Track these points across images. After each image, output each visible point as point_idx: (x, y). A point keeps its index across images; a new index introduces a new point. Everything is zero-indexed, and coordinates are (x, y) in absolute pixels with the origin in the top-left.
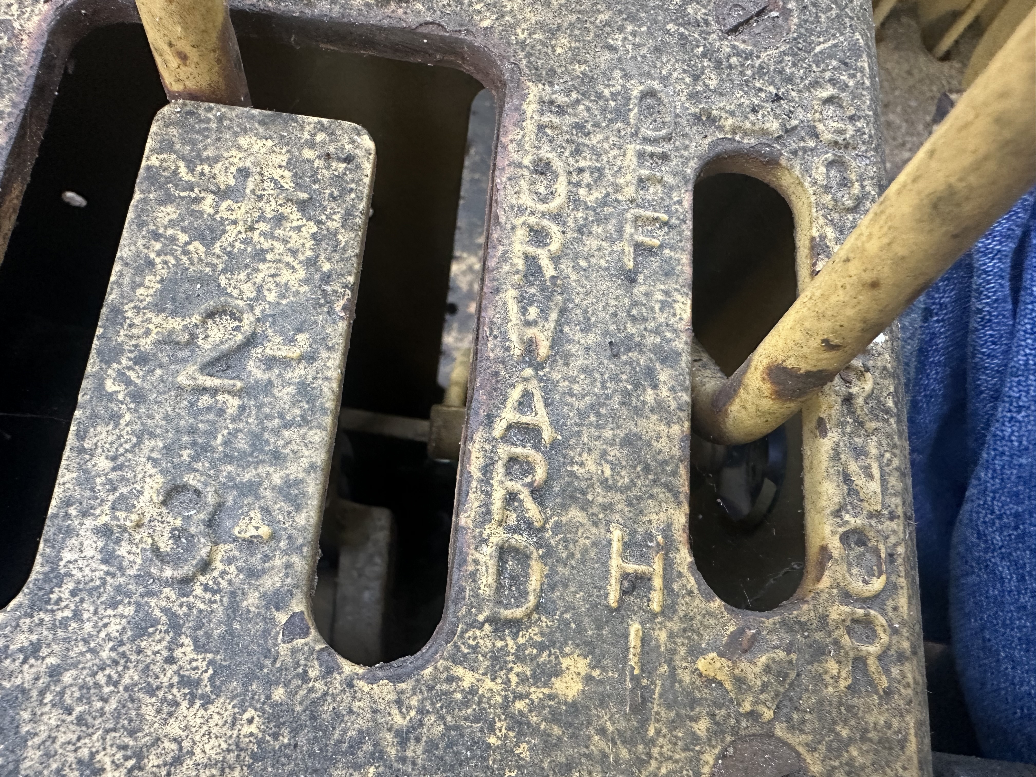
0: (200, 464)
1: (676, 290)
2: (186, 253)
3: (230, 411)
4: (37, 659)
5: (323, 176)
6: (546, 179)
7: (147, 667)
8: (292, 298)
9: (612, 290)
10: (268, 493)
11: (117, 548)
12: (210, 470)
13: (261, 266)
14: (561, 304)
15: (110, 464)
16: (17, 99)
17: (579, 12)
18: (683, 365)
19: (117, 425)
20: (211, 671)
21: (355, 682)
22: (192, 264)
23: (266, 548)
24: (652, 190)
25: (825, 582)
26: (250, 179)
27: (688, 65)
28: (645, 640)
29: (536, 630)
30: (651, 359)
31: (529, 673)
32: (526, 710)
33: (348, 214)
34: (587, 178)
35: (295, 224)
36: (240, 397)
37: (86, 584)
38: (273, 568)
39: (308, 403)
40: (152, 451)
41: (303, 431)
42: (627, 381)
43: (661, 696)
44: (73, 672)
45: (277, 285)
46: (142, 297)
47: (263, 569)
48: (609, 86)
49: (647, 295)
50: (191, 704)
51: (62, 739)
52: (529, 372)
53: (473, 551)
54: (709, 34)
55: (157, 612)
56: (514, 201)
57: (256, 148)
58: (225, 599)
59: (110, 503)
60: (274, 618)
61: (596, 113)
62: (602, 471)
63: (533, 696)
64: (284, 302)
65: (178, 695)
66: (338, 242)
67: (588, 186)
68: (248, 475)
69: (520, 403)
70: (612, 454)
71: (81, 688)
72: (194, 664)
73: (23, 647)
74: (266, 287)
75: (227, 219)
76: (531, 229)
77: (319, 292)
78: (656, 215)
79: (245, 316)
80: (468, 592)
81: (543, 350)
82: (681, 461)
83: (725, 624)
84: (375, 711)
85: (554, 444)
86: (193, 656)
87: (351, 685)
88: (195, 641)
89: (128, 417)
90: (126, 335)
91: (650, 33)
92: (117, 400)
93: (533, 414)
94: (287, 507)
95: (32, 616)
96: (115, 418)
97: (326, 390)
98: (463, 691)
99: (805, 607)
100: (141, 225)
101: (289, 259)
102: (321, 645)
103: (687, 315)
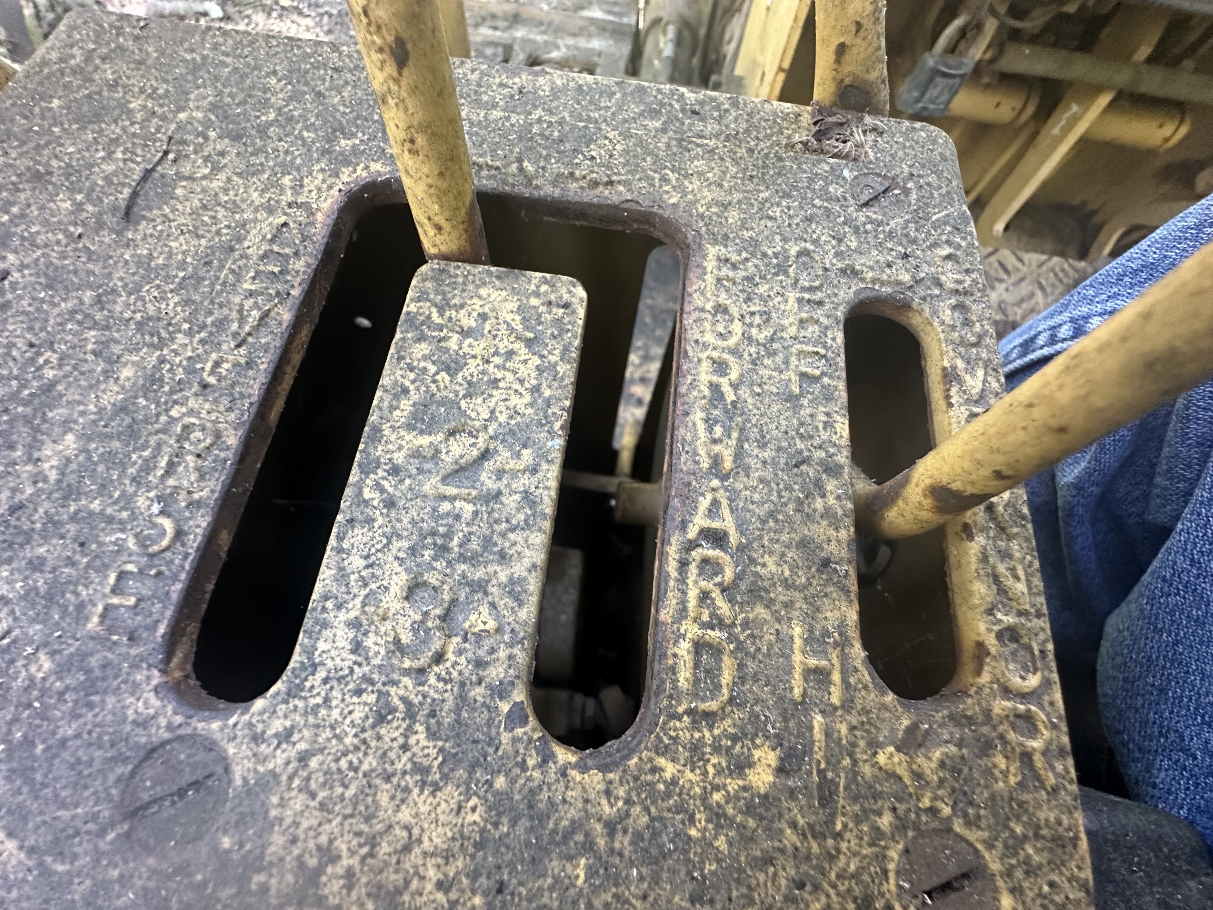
0: (439, 563)
1: (836, 412)
2: (434, 381)
3: (465, 516)
4: (289, 744)
5: (546, 319)
7: (385, 754)
8: (519, 419)
9: (782, 412)
10: (495, 590)
11: (365, 639)
12: (446, 568)
13: (495, 392)
14: (741, 424)
15: (362, 563)
17: (745, 192)
18: (847, 476)
19: (371, 528)
20: (440, 759)
21: (568, 771)
22: (439, 390)
23: (492, 641)
24: (810, 329)
25: (985, 678)
26: (488, 322)
27: (833, 231)
28: (829, 733)
29: (730, 722)
30: (818, 472)
31: (724, 764)
32: (723, 802)
33: (566, 350)
34: (757, 320)
35: (523, 358)
36: (474, 504)
37: (336, 672)
38: (498, 660)
39: (530, 509)
40: (399, 550)
41: (526, 534)
42: (799, 491)
43: (845, 788)
44: (320, 757)
45: (507, 408)
46: (397, 418)
47: (489, 660)
48: (771, 247)
49: (812, 416)
50: (422, 791)
51: (305, 824)
52: (715, 483)
53: (672, 645)
54: (848, 207)
55: (396, 700)
56: (699, 339)
57: (492, 297)
58: (455, 689)
59: (361, 598)
60: (497, 708)
61: (762, 268)
62: (782, 572)
63: (730, 788)
64: (513, 422)
65: (410, 782)
66: (557, 373)
67: (759, 326)
68: (479, 574)
69: (710, 511)
70: (790, 556)
71: (325, 773)
72: (426, 751)
73: (277, 732)
74: (498, 409)
75: (468, 354)
76: (714, 361)
77: (542, 414)
78: (816, 350)
79: (480, 434)
80: (668, 684)
81: (728, 464)
82: (850, 562)
83: (898, 718)
84: (586, 801)
85: (740, 547)
86: (426, 743)
87: (564, 774)
88: (428, 729)
90: (383, 450)
91: (801, 207)
92: (372, 506)
93: (721, 520)
94: (511, 603)
95: (288, 703)
96: (370, 521)
97: (546, 498)
98: (665, 782)
99: (969, 701)
100: (400, 358)
101: (517, 386)
102: (539, 733)
103: (846, 433)
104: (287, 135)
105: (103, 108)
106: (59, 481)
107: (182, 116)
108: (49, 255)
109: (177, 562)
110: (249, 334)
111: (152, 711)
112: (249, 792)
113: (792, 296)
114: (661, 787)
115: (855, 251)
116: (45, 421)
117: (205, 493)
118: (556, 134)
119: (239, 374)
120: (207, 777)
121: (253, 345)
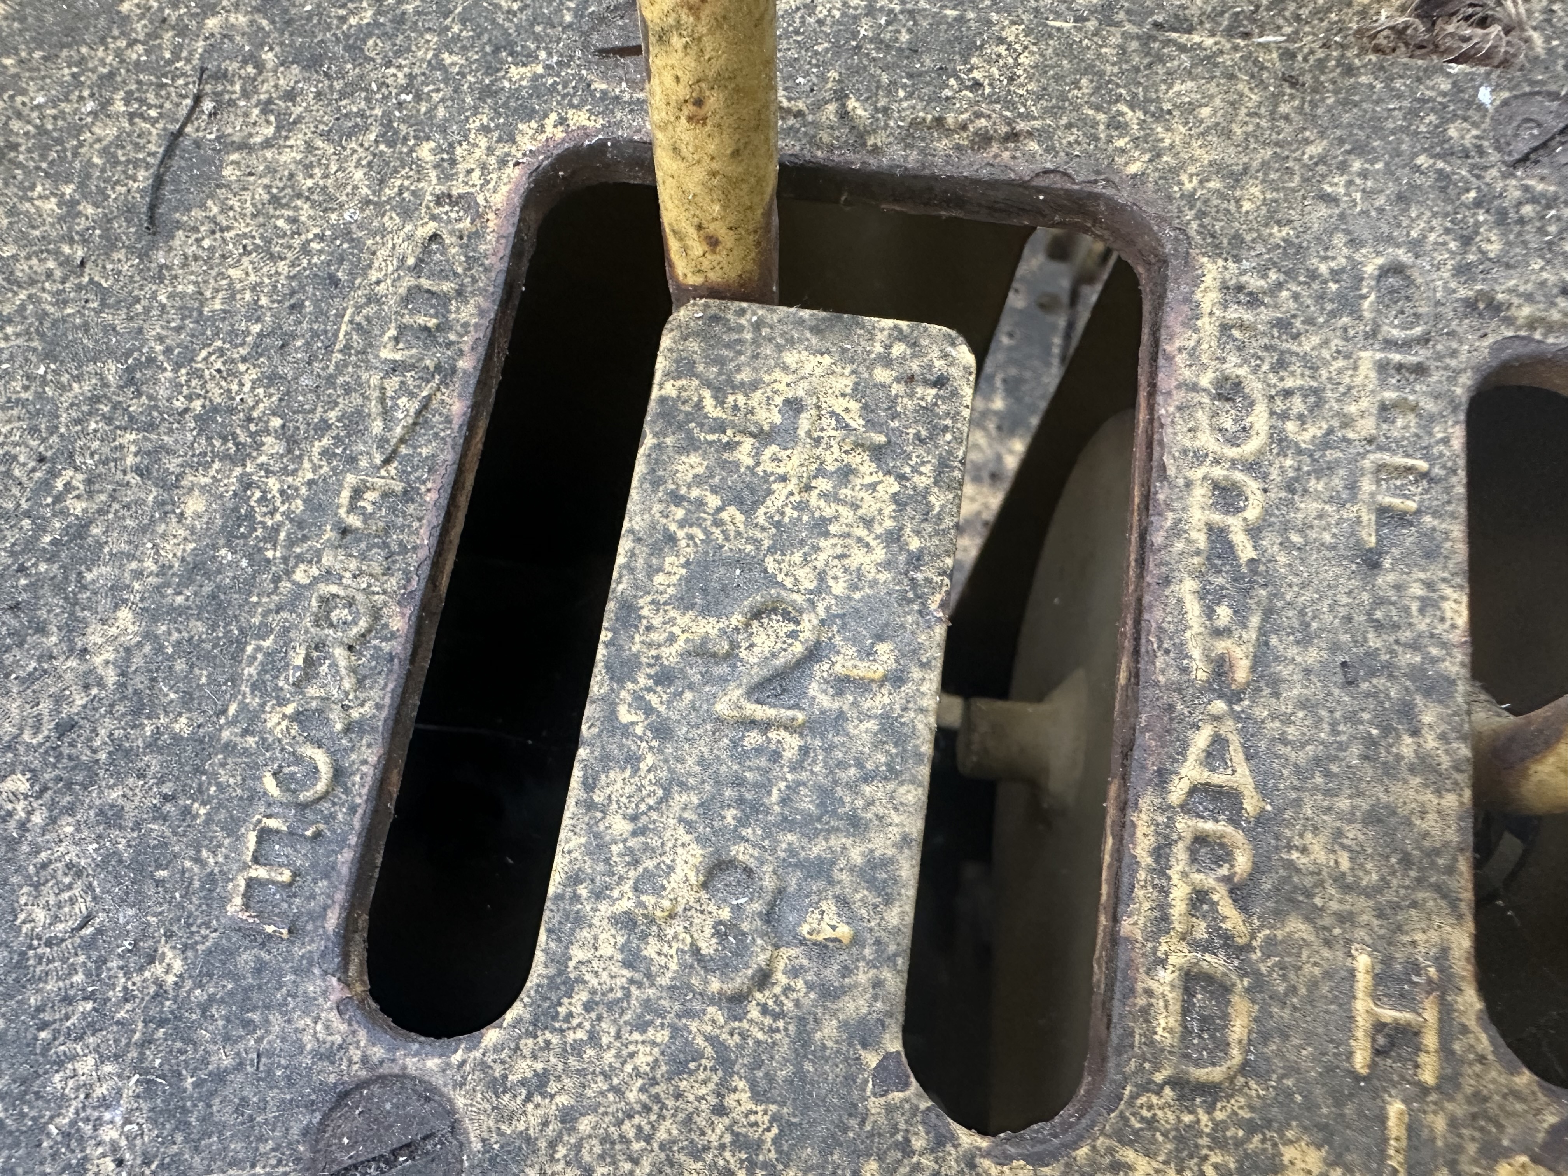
0: (750, 831)
1: (1444, 580)
2: (718, 523)
3: (787, 755)
4: (543, 1095)
5: (905, 407)
6: (1235, 407)
7: (689, 1119)
8: (867, 590)
9: (1341, 581)
10: (845, 877)
11: (643, 946)
12: (763, 839)
13: (823, 543)
14: (1265, 602)
15: (630, 827)
16: (485, 305)
17: (1277, 144)
18: (1460, 699)
19: (636, 771)
20: (775, 1130)
21: (978, 1160)
22: (727, 539)
23: (845, 957)
24: (1400, 422)
26: (803, 415)
27: (1452, 222)
28: (1412, 1129)
29: (1242, 1101)
30: (1407, 689)
31: (1232, 1166)
34: (1298, 405)
35: (868, 480)
36: (801, 734)
37: (603, 994)
38: (855, 986)
39: (896, 745)
40: (684, 809)
41: (891, 786)
42: (1370, 723)
44: (591, 1118)
45: (846, 570)
46: (661, 588)
47: (842, 986)
48: (1325, 258)
49: (1398, 588)
50: (751, 1174)
52: (1219, 706)
53: (1143, 976)
54: (1486, 168)
55: (700, 1041)
56: (1187, 443)
57: (808, 369)
58: (791, 1028)
59: (631, 882)
60: (858, 1059)
61: (1309, 302)
62: (1337, 862)
64: (857, 596)
65: (732, 1161)
66: (930, 506)
67: (1301, 417)
68: (817, 849)
69: (1209, 754)
70: (1351, 835)
71: (603, 1141)
72: (752, 1118)
73: (525, 1078)
74: (831, 573)
75: (772, 473)
76: (1216, 485)
77: (906, 582)
78: (1410, 462)
79: (805, 617)
80: (1137, 1037)
81: (1241, 674)
82: (1462, 850)
83: (1537, 1112)
85: (1261, 819)
86: (750, 1106)
87: (971, 1164)
88: (753, 1084)
89: (650, 759)
90: (643, 642)
91: (1388, 171)
92: (635, 735)
93: (1229, 771)
94: (872, 899)
95: (535, 1037)
96: (633, 760)
97: (920, 726)
100: (656, 483)
101: (861, 532)
102: (926, 1103)
103: (1462, 619)
104: (398, 53)
105: (78, 16)
106: (121, 686)
107: (213, 24)
108: (39, 301)
109: (340, 816)
110: (402, 441)
111: (338, 1039)
112: (492, 1160)
113: (1366, 357)
116: (84, 588)
117: (367, 709)
118: (904, 37)
119: (393, 510)
120: (425, 1138)
121: (408, 458)
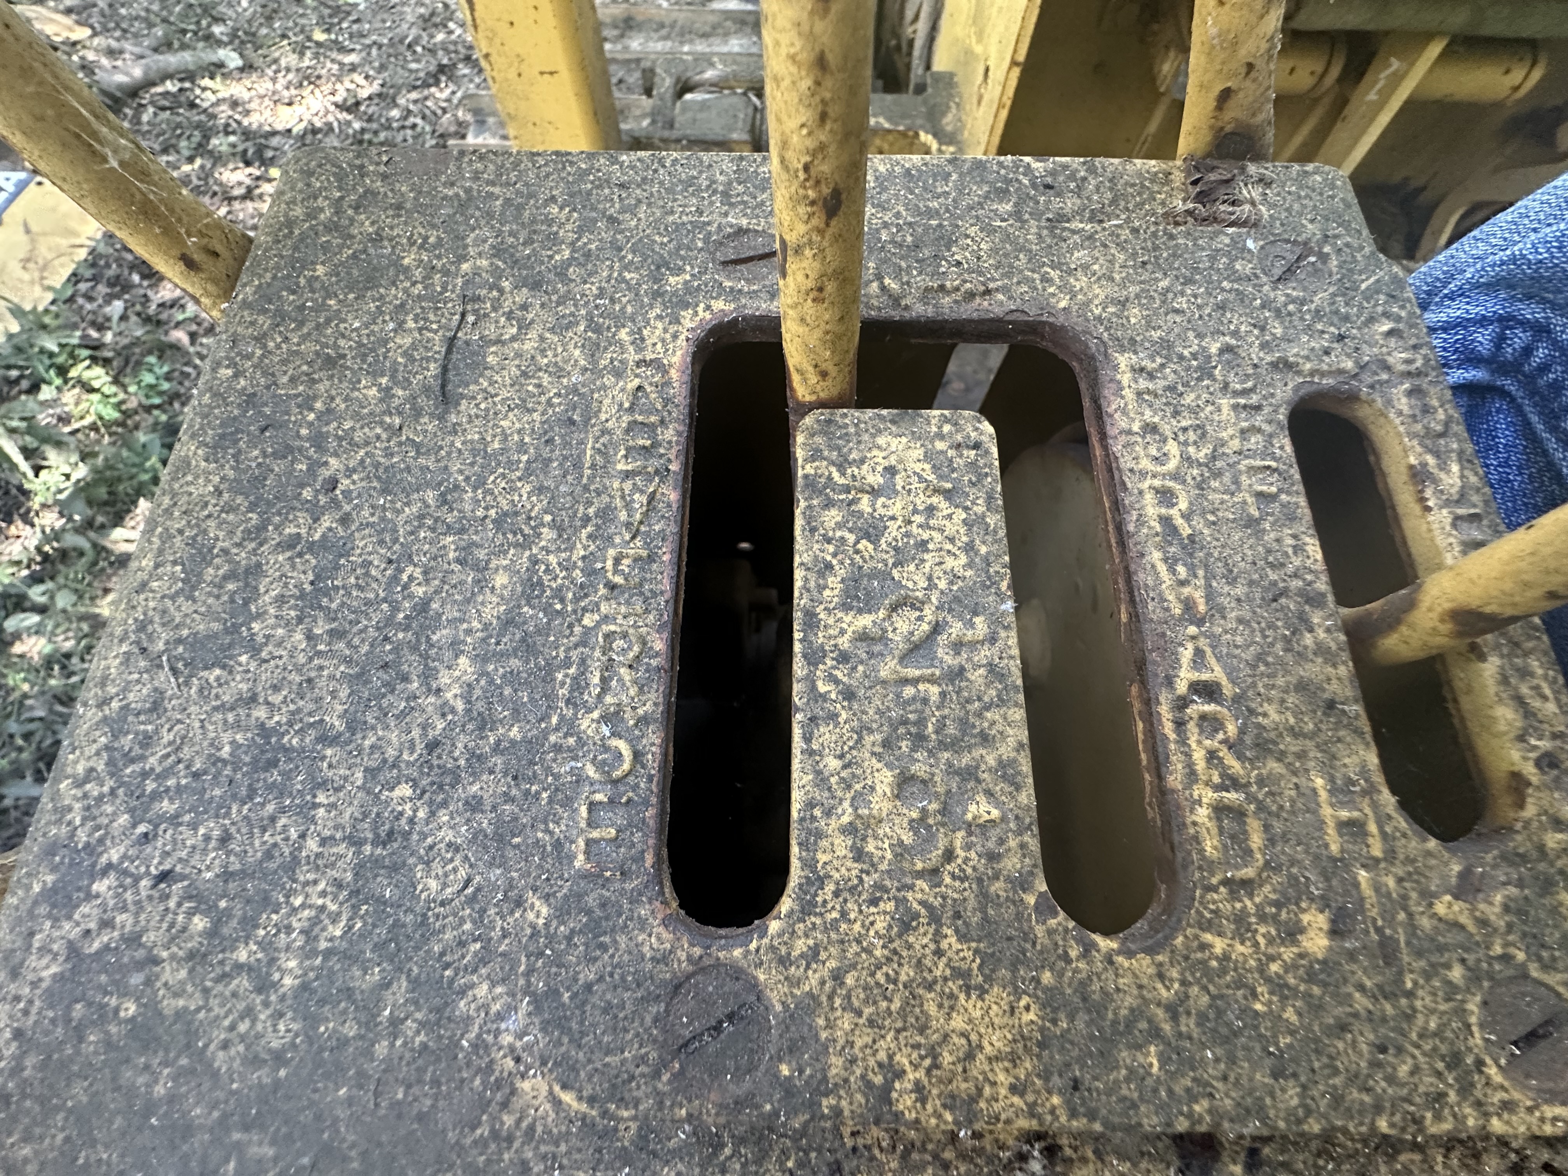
0: (919, 754)
1: (1303, 533)
2: (857, 552)
3: (933, 699)
4: (818, 963)
5: (959, 464)
6: (1156, 441)
7: (919, 961)
8: (961, 583)
9: (1244, 540)
10: (987, 776)
11: (864, 845)
12: (929, 759)
13: (926, 556)
14: (1203, 560)
15: (838, 763)
16: (680, 428)
17: (1141, 282)
18: (1331, 605)
19: (836, 724)
20: (978, 961)
21: (1114, 958)
22: (865, 561)
23: (999, 831)
24: (1253, 440)
25: (1530, 811)
26: (897, 476)
27: (1251, 318)
28: (1377, 888)
29: (1269, 888)
30: (1299, 603)
31: (1274, 933)
32: (1281, 972)
33: (990, 498)
34: (1192, 436)
35: (946, 512)
36: (939, 684)
37: (845, 883)
38: (1009, 850)
39: (1000, 683)
40: (873, 745)
41: (1003, 711)
42: (1284, 627)
43: (1408, 943)
44: (854, 973)
45: (944, 572)
46: (829, 599)
47: (1001, 852)
48: (1186, 347)
49: (1278, 541)
50: (968, 996)
51: (859, 1043)
52: (1192, 630)
53: (1188, 814)
54: (1261, 286)
55: (915, 905)
56: (1134, 467)
57: (894, 446)
58: (974, 886)
59: (848, 801)
60: (1022, 900)
61: (1183, 373)
62: (1286, 720)
63: (1285, 957)
64: (955, 588)
65: (954, 988)
66: (987, 525)
67: (1196, 443)
68: (966, 760)
69: (1194, 661)
70: (1290, 701)
71: (865, 989)
72: (961, 955)
73: (803, 953)
74: (935, 575)
75: (885, 516)
76: (1157, 491)
77: (983, 575)
78: (1265, 463)
79: (926, 606)
80: (1194, 855)
81: (1201, 607)
83: (1446, 864)
84: (1140, 987)
85: (1237, 699)
86: (959, 946)
87: (1111, 962)
88: (957, 931)
90: (824, 637)
91: (1208, 293)
92: (831, 700)
93: (1209, 671)
94: (1008, 789)
95: (804, 921)
96: (833, 717)
97: (1012, 668)
98: (1217, 958)
99: (1519, 838)
100: (811, 530)
101: (949, 546)
102: (1071, 924)
103: (1319, 556)
104: (590, 275)
105: (375, 269)
106: (468, 711)
107: (465, 267)
108: (374, 455)
109: (642, 785)
110: (641, 522)
111: (668, 946)
112: (792, 1017)
113: (1225, 403)
114: (1214, 963)
115: (1282, 339)
116: (432, 646)
117: (649, 707)
118: (909, 239)
119: (642, 569)
120: (741, 1007)
121: (647, 534)
